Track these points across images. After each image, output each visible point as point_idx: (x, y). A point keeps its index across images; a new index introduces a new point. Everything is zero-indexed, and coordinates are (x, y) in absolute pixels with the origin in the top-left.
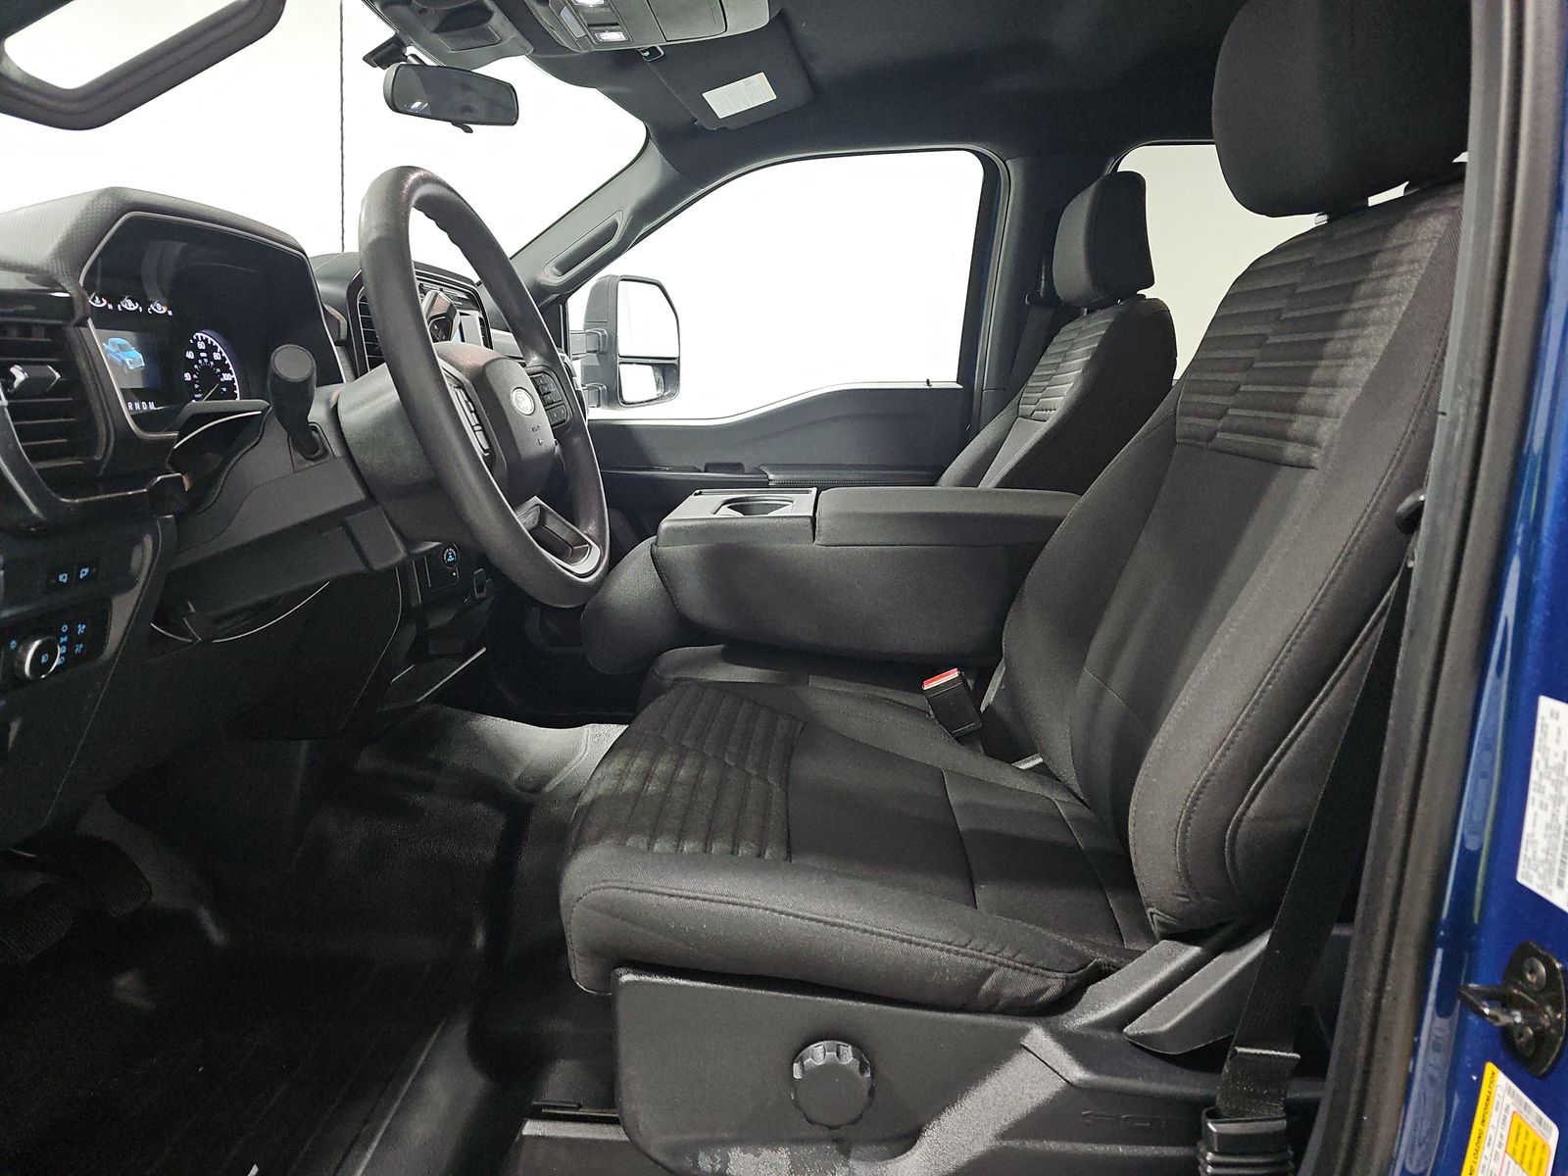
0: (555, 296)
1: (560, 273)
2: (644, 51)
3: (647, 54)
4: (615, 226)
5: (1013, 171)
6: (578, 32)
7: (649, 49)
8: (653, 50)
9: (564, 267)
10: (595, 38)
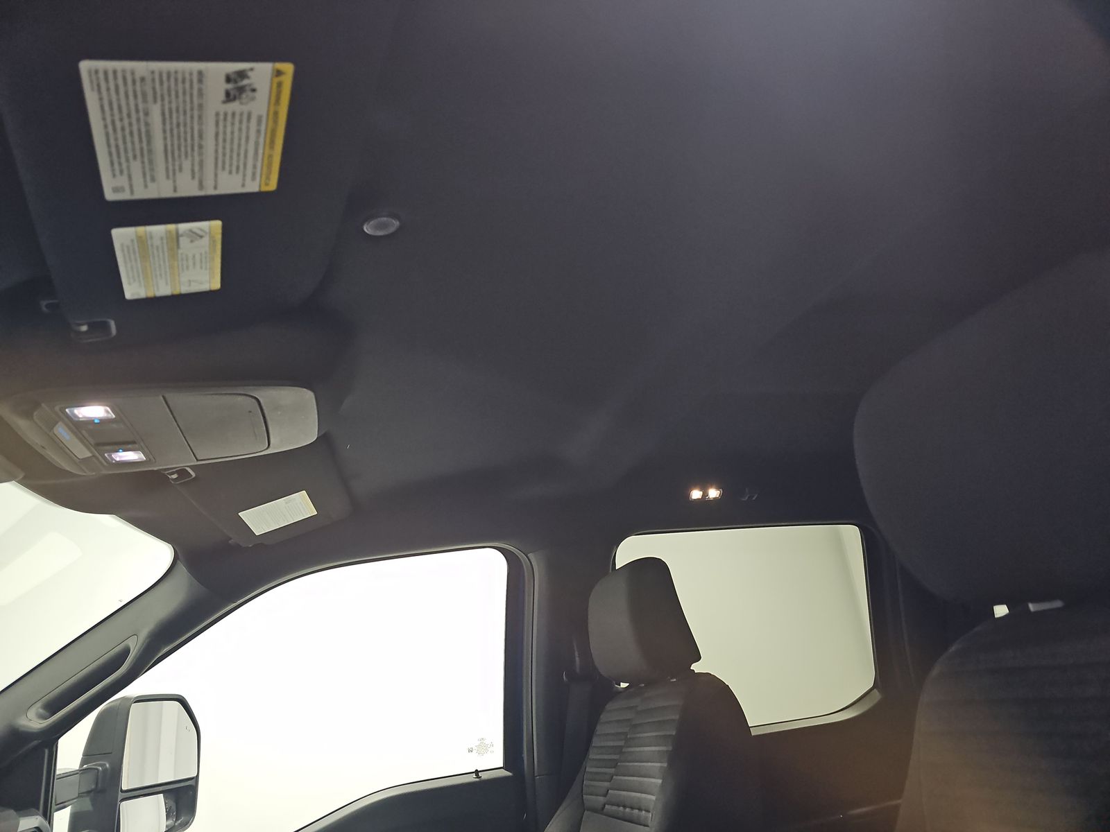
0: (35, 742)
1: (48, 714)
2: (173, 473)
3: (175, 476)
4: (126, 652)
5: (535, 563)
6: (82, 452)
7: (177, 472)
8: (182, 473)
9: (52, 707)
10: (105, 459)
